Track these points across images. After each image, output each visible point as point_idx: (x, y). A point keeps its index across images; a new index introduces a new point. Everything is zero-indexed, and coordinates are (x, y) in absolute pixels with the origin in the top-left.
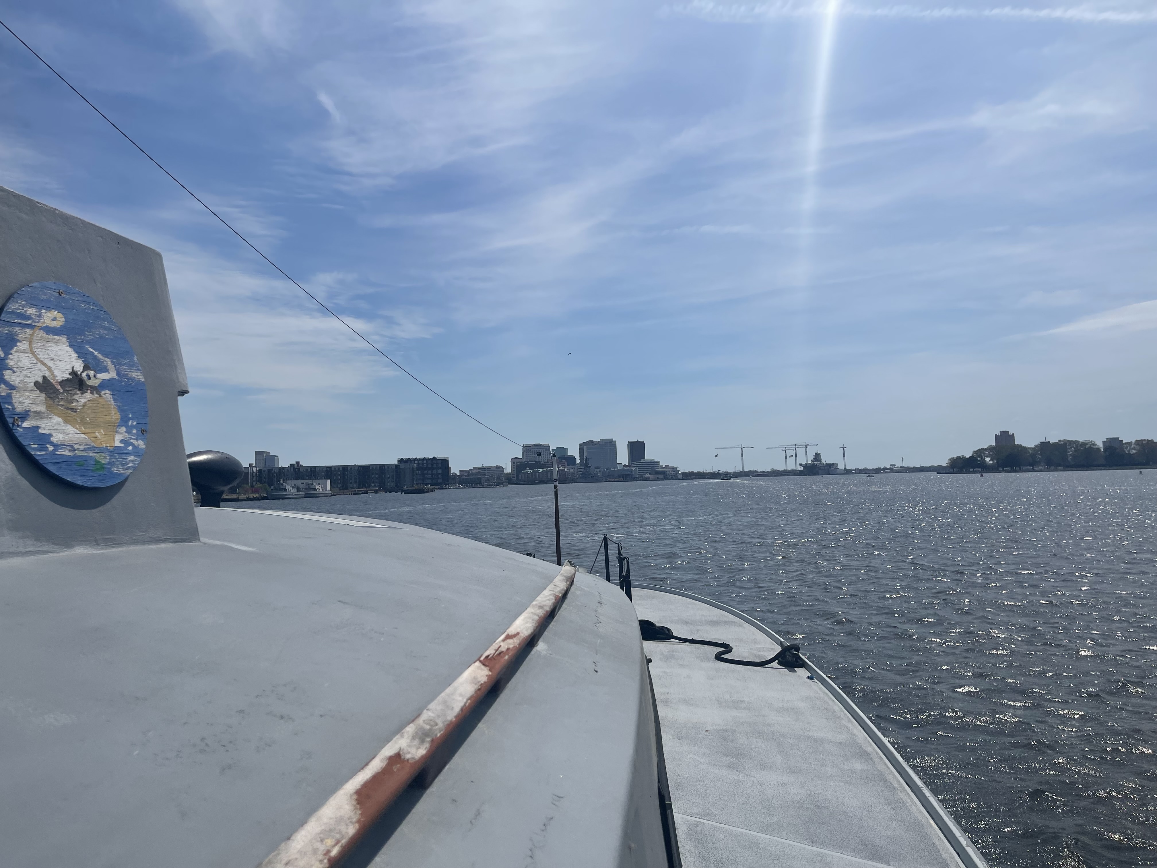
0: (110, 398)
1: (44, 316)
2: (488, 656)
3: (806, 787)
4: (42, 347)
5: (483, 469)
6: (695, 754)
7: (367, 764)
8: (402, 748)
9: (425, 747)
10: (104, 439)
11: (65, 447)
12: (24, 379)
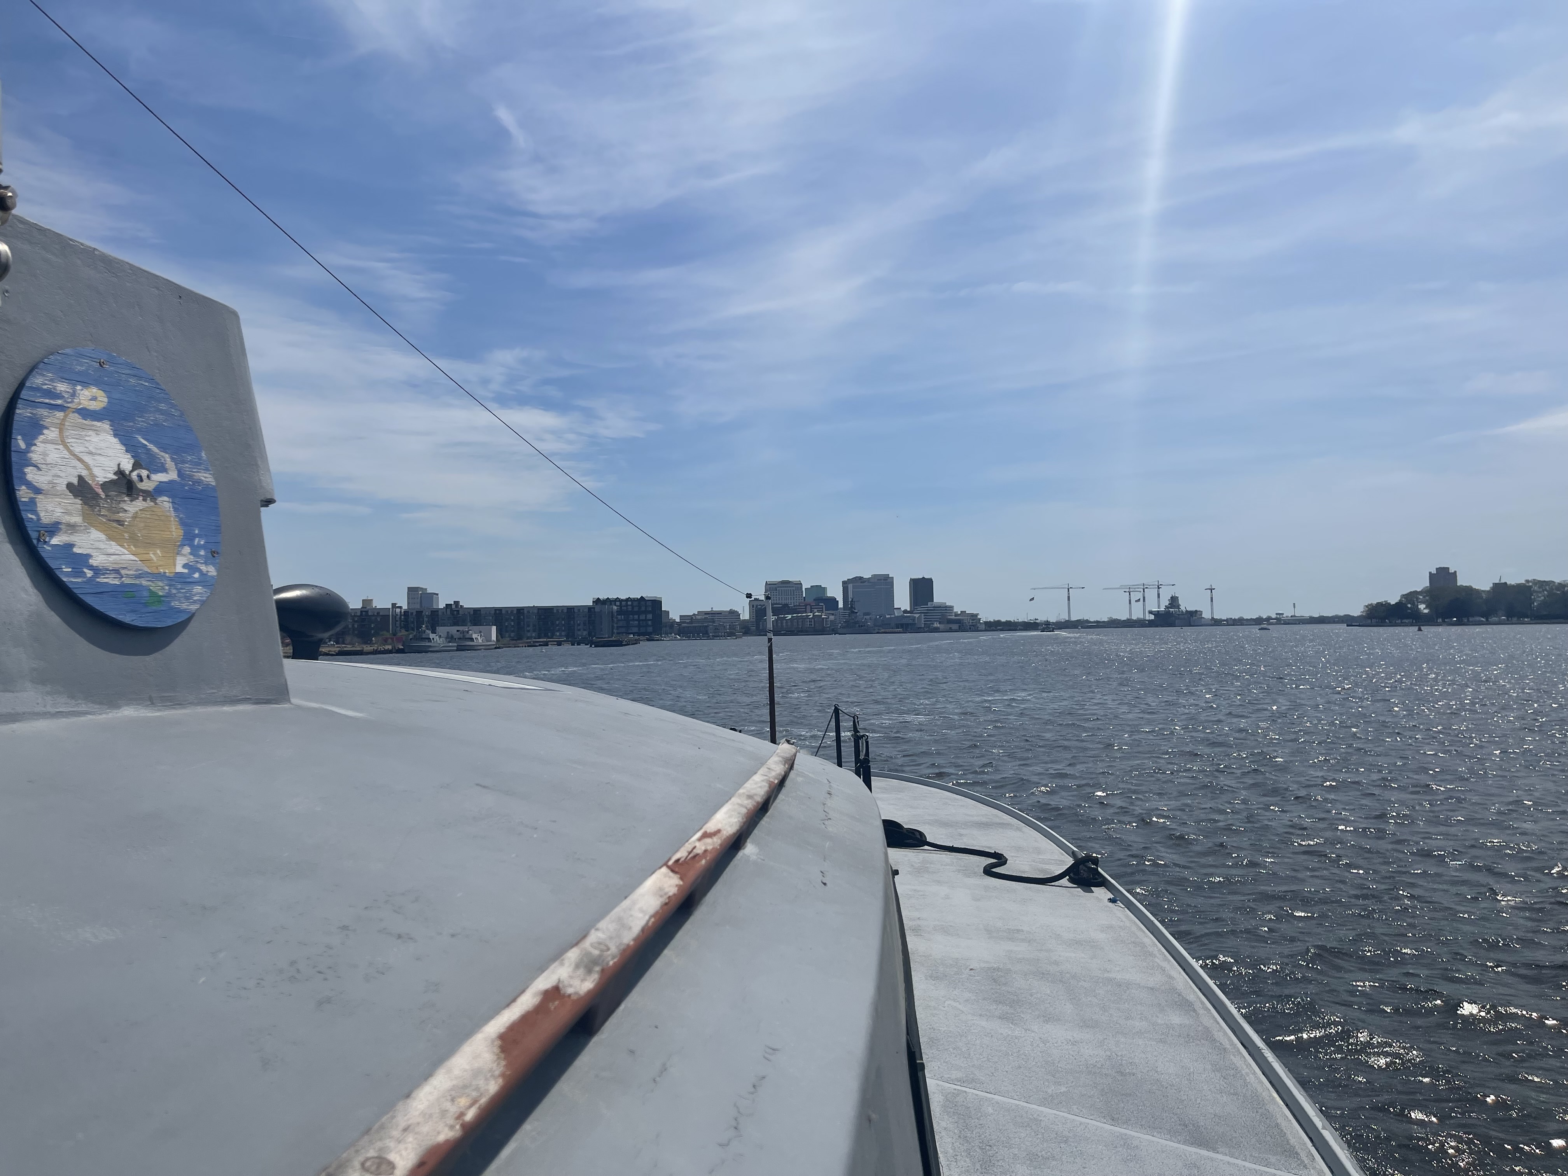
0: (170, 508)
1: (79, 394)
2: (677, 861)
3: (1105, 1047)
4: (77, 437)
5: (711, 614)
6: (954, 1000)
7: (514, 1000)
8: (561, 980)
9: (592, 979)
10: (161, 563)
11: (108, 572)
12: (53, 479)
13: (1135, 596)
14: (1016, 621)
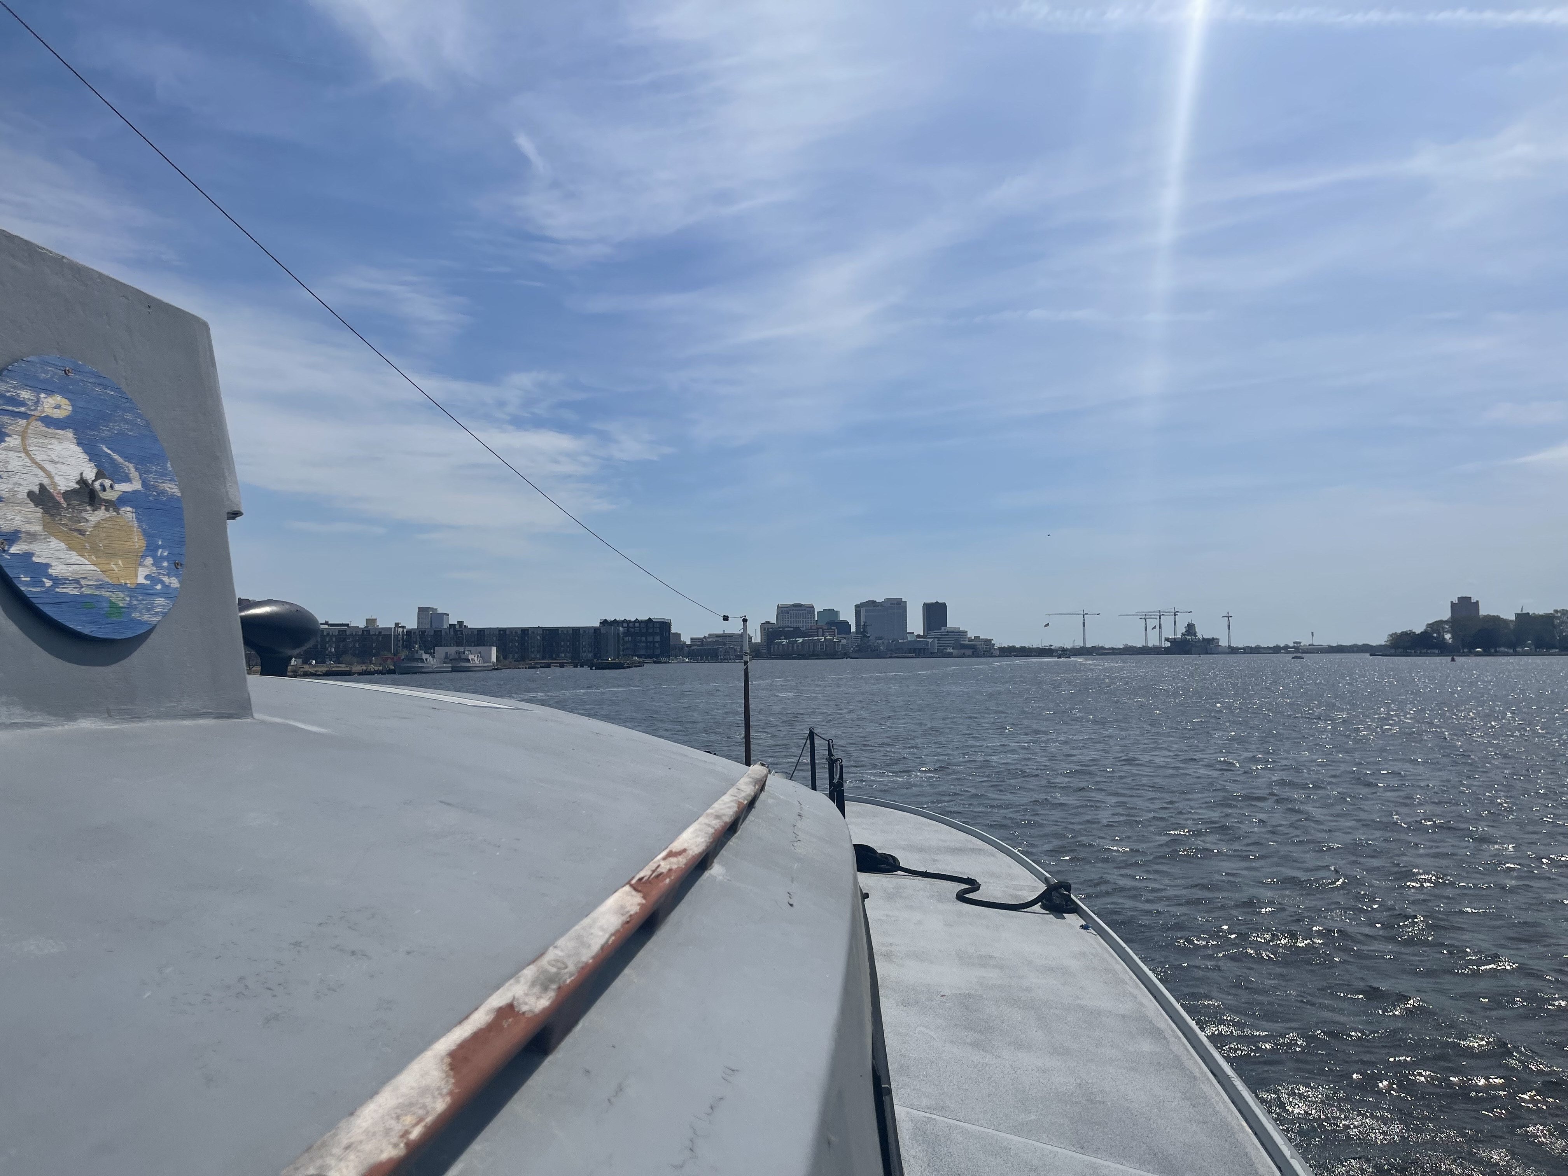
1: (43, 402)
2: (641, 879)
3: (1075, 1074)
4: (40, 445)
5: (722, 636)
6: (926, 1027)
7: (467, 1017)
8: (516, 997)
9: (548, 997)
10: (123, 573)
11: (68, 582)
12: (14, 487)
13: (1151, 623)
14: (1031, 647)
